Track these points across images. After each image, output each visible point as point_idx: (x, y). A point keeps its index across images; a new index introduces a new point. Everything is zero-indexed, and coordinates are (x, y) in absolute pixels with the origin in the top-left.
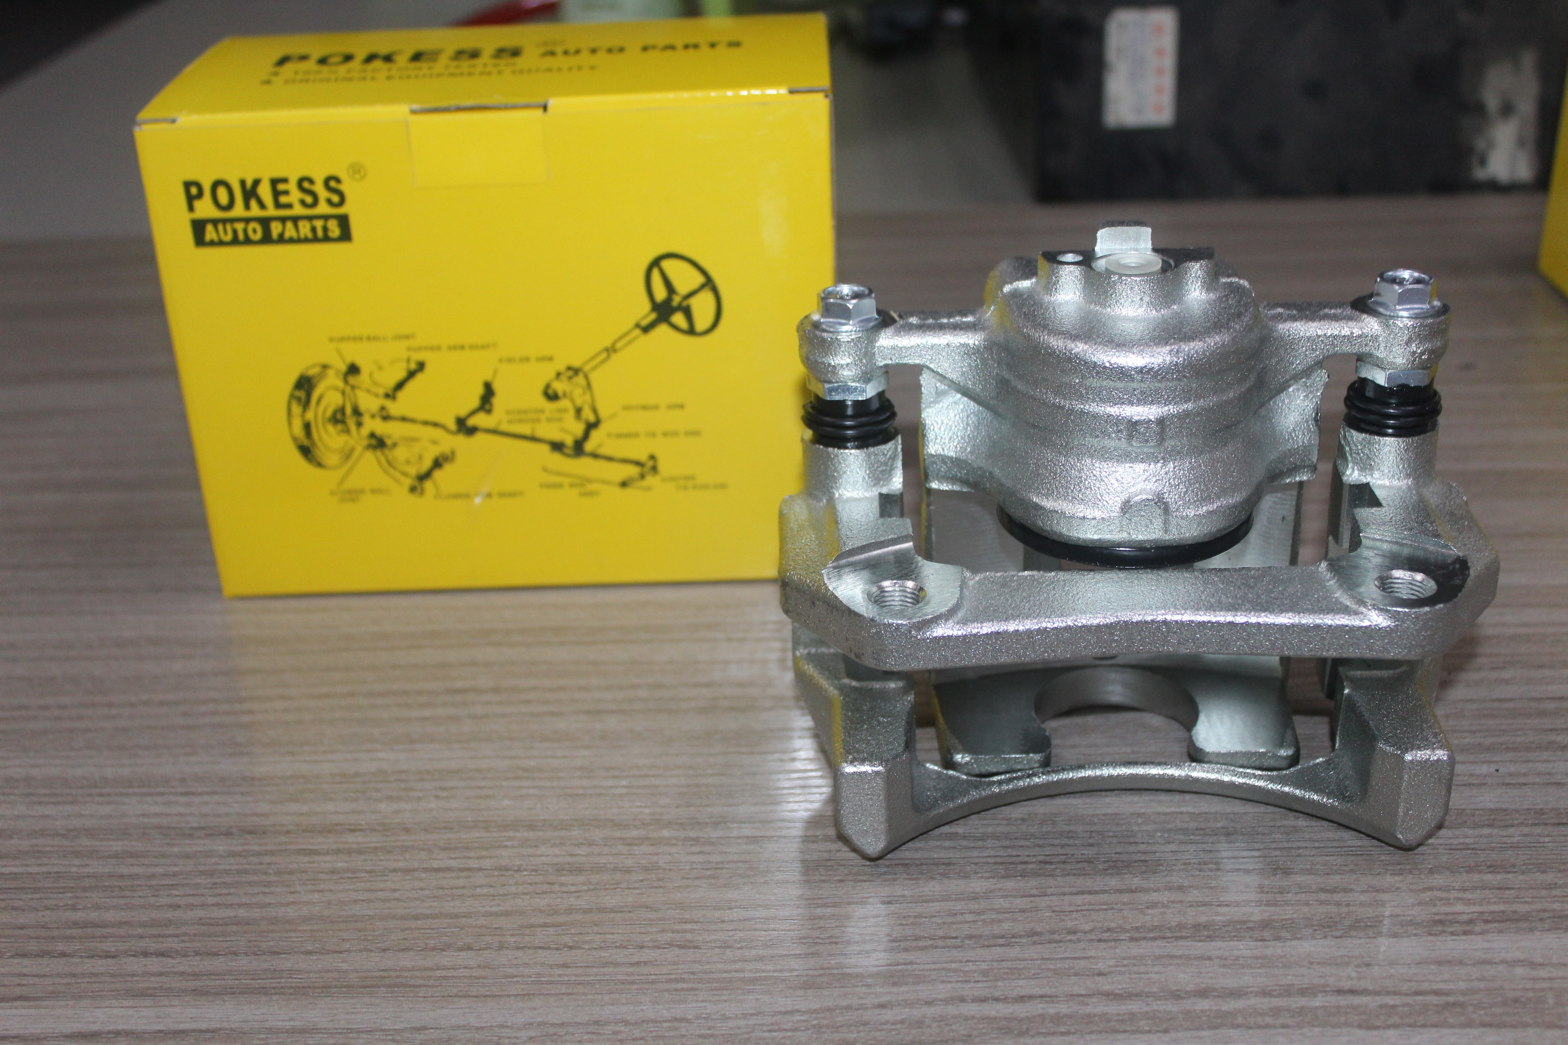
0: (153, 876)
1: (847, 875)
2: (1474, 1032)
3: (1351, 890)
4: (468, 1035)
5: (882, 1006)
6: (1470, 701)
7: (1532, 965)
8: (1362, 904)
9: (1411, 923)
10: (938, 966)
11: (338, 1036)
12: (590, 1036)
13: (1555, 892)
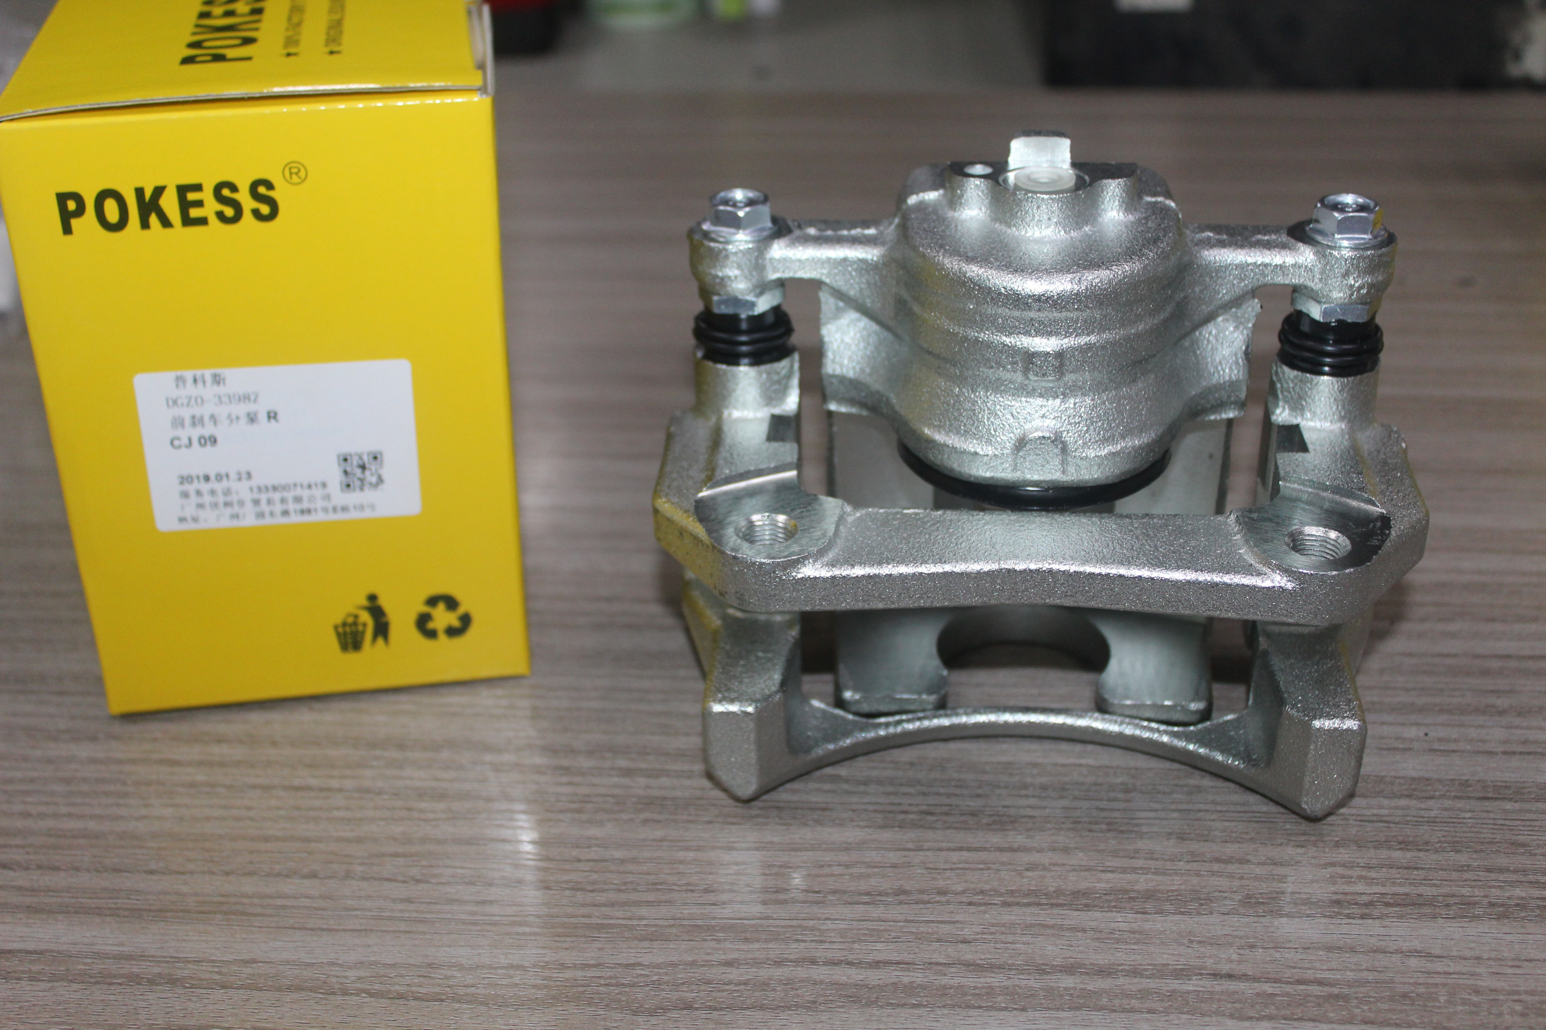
1: (715, 816)
3: (1248, 861)
4: (297, 972)
5: (729, 964)
6: (1410, 655)
7: (1429, 956)
8: (1257, 878)
9: (1307, 902)
10: (794, 923)
11: (163, 965)
12: (421, 979)
13: (1467, 876)
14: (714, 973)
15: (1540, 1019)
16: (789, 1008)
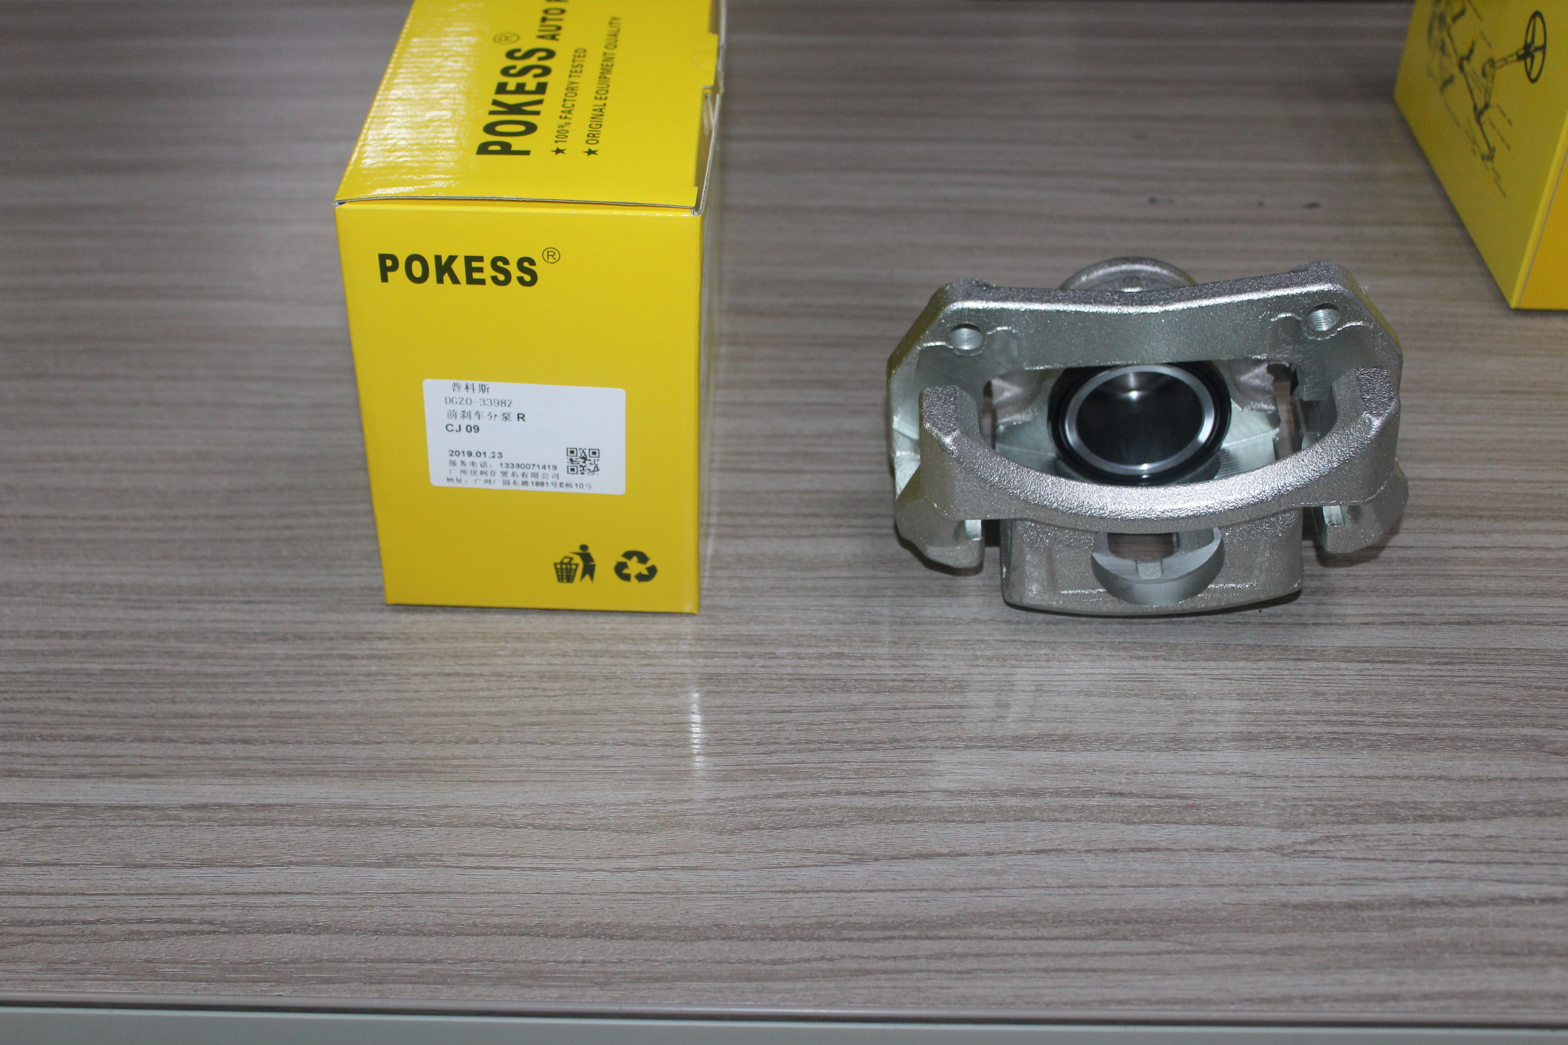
0: (229, 675)
1: (758, 687)
2: (1202, 828)
5: (780, 796)
7: (1254, 776)
8: (1140, 724)
10: (822, 765)
11: (383, 811)
12: (568, 815)
13: (1282, 718)
14: (773, 803)
15: (1324, 817)
16: (825, 826)
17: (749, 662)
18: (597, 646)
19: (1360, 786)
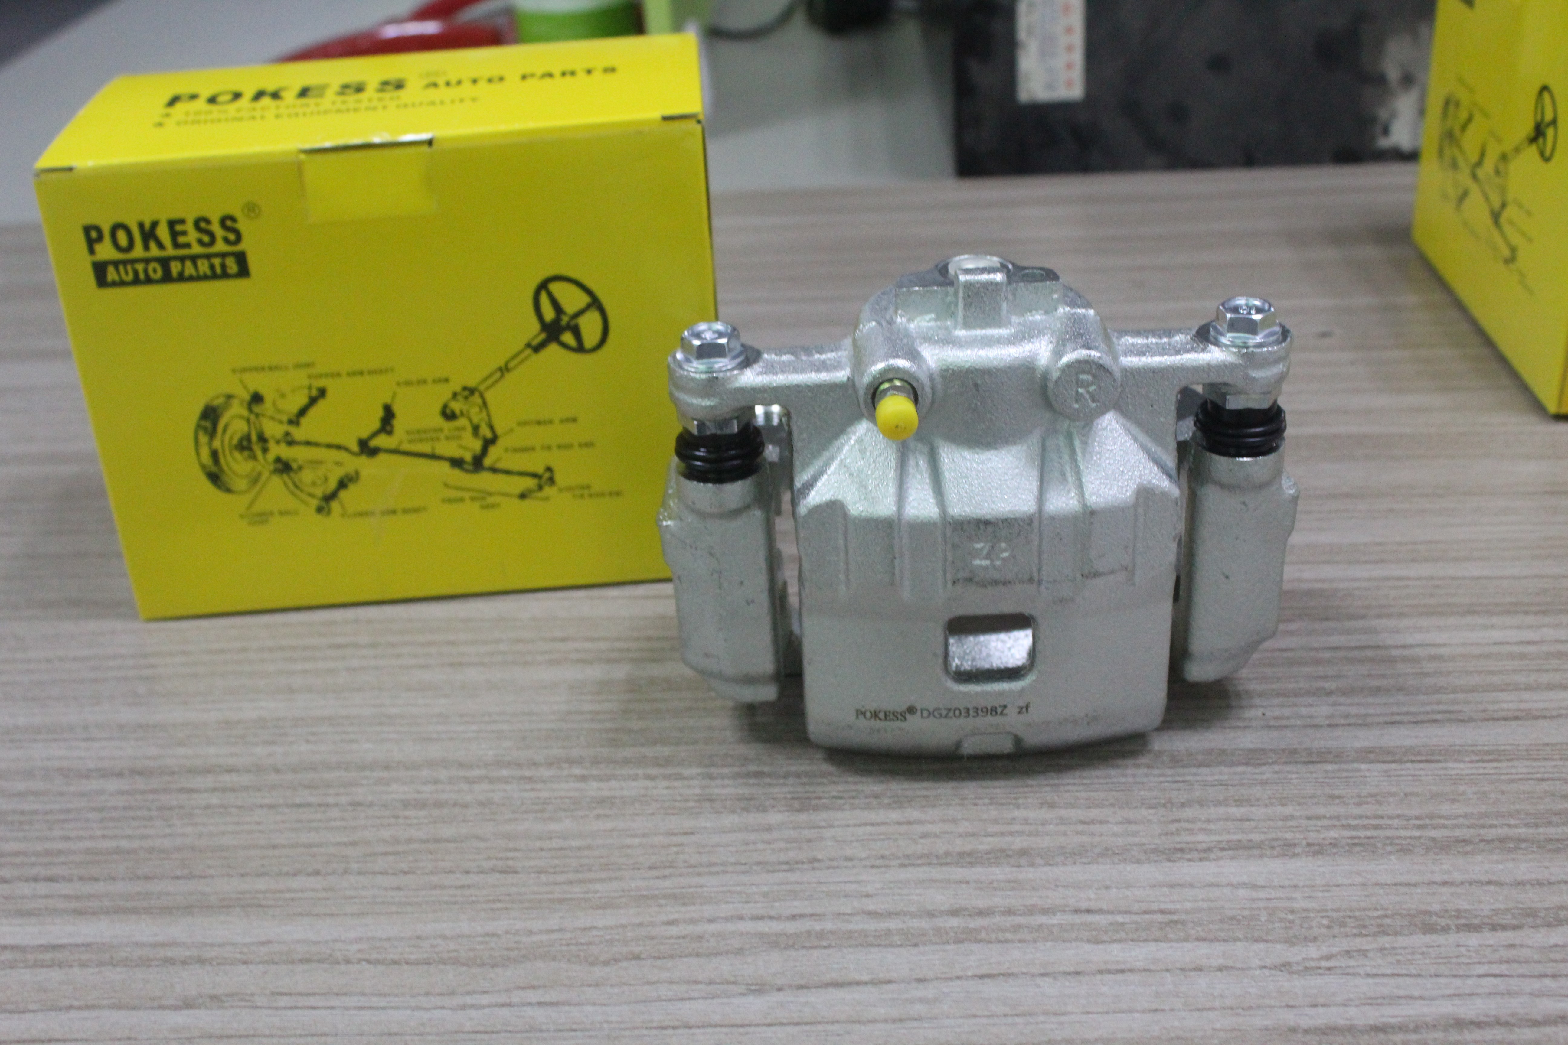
0: (49, 812)
1: (658, 809)
2: (1188, 946)
3: (1107, 822)
5: (670, 923)
7: (1254, 887)
8: (1115, 835)
9: (1155, 851)
10: (725, 889)
11: (193, 949)
12: (412, 949)
13: (1290, 823)
14: (660, 931)
15: (1342, 929)
16: (720, 954)
17: (650, 784)
18: (477, 773)
19: (1387, 894)
